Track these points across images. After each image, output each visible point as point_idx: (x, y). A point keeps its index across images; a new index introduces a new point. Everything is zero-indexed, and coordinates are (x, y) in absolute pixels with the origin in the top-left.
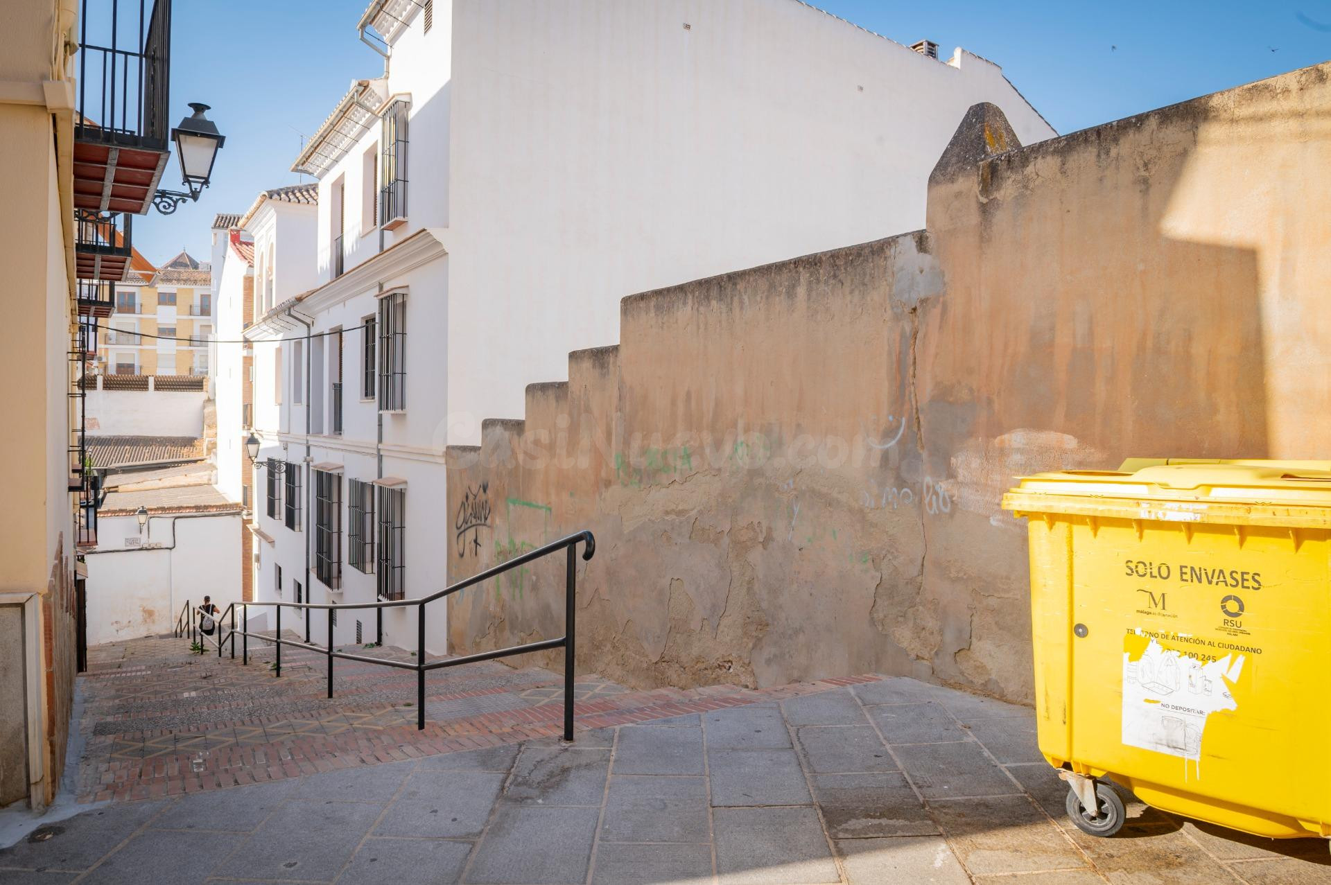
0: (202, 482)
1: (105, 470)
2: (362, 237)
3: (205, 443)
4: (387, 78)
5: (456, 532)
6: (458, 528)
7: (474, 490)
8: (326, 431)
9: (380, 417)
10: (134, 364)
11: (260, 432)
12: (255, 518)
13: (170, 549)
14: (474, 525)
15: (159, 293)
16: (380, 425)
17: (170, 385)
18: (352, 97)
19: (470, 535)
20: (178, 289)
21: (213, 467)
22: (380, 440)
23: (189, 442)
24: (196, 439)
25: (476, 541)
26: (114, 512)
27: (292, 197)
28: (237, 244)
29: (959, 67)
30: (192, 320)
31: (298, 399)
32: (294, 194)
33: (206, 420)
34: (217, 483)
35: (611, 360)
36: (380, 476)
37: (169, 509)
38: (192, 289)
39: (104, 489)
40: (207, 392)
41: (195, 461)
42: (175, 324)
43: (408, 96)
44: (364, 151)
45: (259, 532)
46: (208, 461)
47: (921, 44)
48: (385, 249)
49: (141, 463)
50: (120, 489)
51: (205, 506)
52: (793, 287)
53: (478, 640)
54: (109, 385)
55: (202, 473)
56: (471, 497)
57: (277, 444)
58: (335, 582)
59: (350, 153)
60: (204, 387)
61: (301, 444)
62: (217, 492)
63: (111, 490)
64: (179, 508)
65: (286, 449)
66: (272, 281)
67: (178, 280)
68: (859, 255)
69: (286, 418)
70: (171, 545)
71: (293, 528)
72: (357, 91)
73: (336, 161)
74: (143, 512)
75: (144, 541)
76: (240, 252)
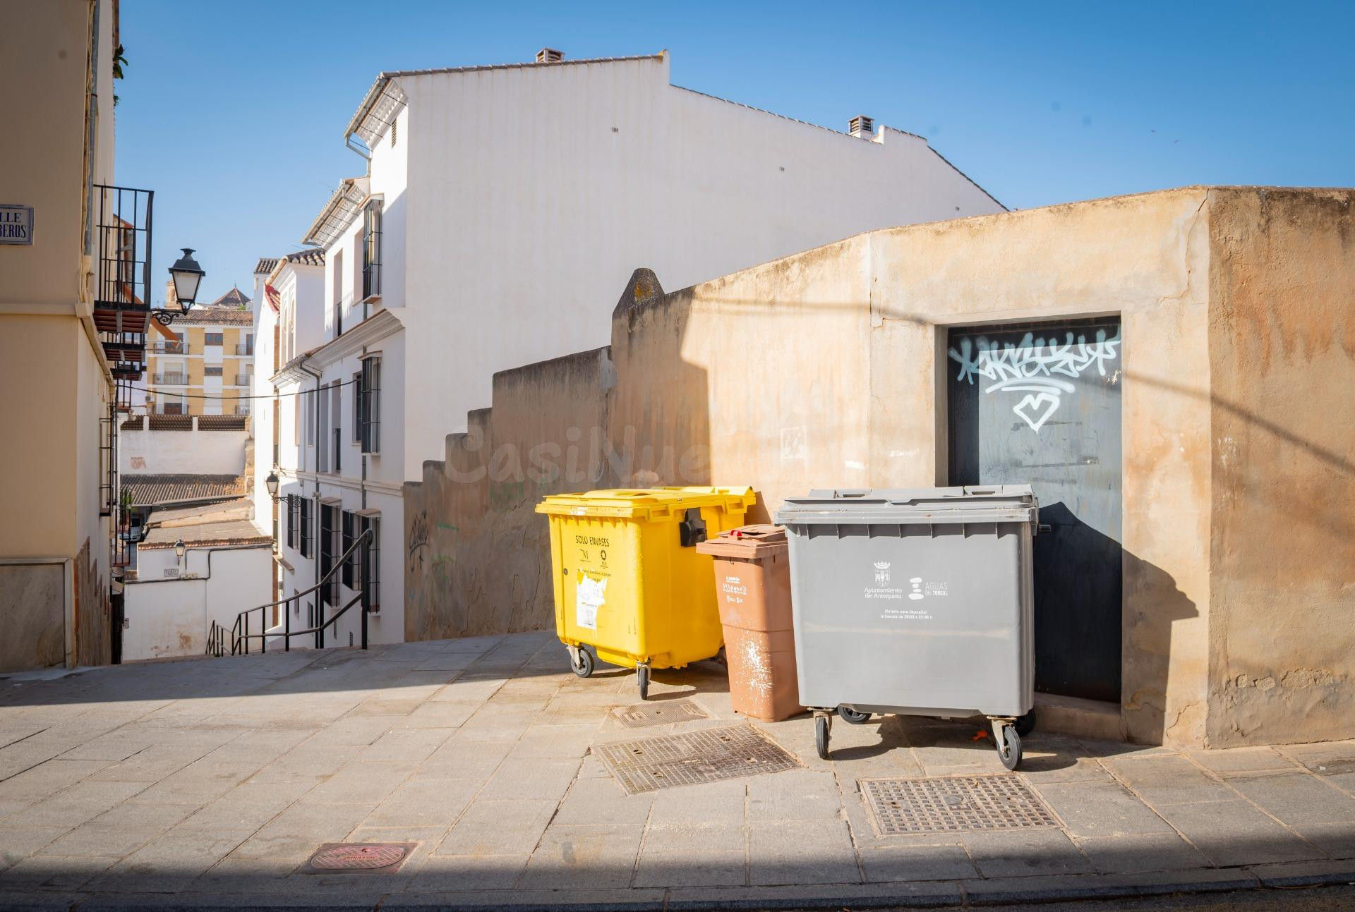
0: (240, 518)
1: (151, 507)
2: (354, 306)
3: (246, 480)
4: (369, 176)
5: (409, 551)
6: (411, 548)
7: (419, 517)
8: (330, 471)
9: (364, 458)
10: (181, 404)
11: (284, 471)
12: (280, 550)
13: (206, 579)
14: (419, 545)
15: (206, 333)
16: (364, 465)
17: (214, 425)
18: (341, 193)
19: (417, 552)
20: (224, 330)
21: (251, 503)
22: (364, 478)
23: (230, 479)
24: (237, 476)
25: (420, 557)
26: (155, 545)
27: (310, 260)
28: (271, 294)
29: (882, 142)
30: (238, 359)
31: (311, 443)
32: (312, 257)
33: (246, 459)
34: (254, 519)
35: (488, 418)
36: (364, 507)
37: (206, 542)
38: (239, 329)
39: (147, 525)
40: (248, 431)
41: (235, 498)
42: (222, 364)
43: (381, 196)
44: (355, 233)
45: (283, 562)
46: (247, 498)
47: (857, 119)
48: (369, 317)
49: (185, 500)
50: (163, 524)
51: (238, 539)
52: (564, 375)
53: (421, 636)
54: (156, 425)
55: (239, 510)
56: (417, 522)
57: (296, 480)
58: (333, 600)
59: (346, 232)
60: (246, 426)
61: (311, 481)
62: (253, 527)
63: (154, 526)
64: (215, 541)
65: (302, 485)
66: (292, 334)
67: (225, 321)
68: (588, 358)
69: (303, 459)
70: (206, 576)
71: (305, 556)
72: (344, 189)
73: (337, 238)
74: (181, 545)
75: (181, 571)
76: (273, 302)
